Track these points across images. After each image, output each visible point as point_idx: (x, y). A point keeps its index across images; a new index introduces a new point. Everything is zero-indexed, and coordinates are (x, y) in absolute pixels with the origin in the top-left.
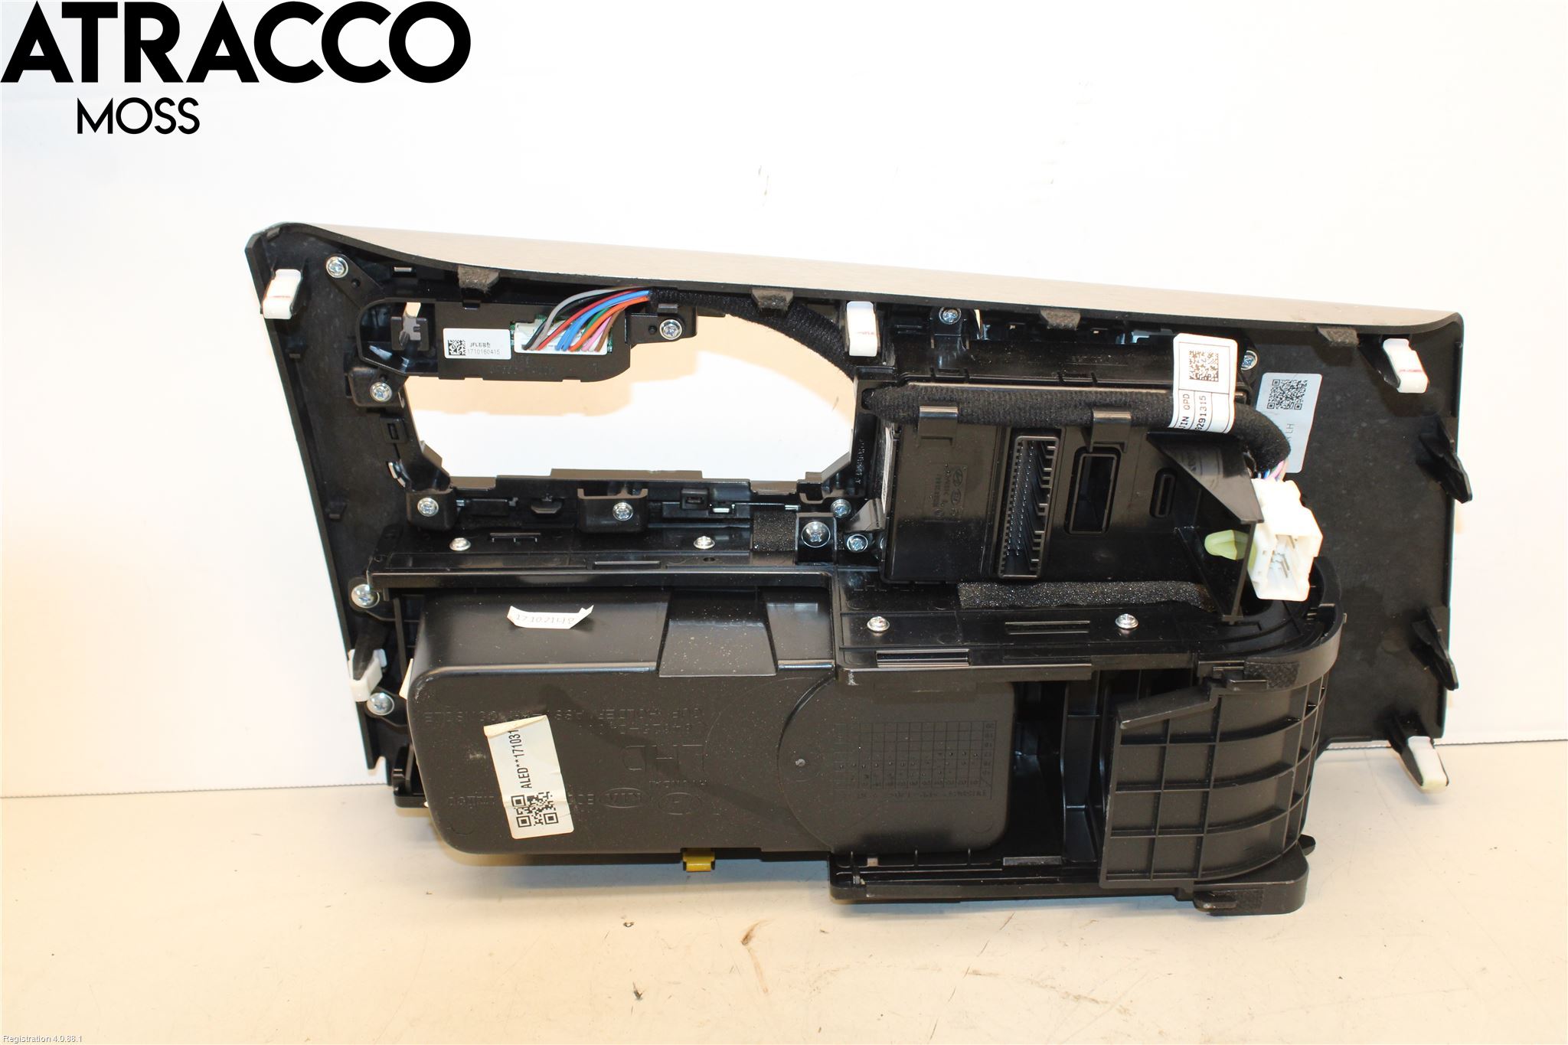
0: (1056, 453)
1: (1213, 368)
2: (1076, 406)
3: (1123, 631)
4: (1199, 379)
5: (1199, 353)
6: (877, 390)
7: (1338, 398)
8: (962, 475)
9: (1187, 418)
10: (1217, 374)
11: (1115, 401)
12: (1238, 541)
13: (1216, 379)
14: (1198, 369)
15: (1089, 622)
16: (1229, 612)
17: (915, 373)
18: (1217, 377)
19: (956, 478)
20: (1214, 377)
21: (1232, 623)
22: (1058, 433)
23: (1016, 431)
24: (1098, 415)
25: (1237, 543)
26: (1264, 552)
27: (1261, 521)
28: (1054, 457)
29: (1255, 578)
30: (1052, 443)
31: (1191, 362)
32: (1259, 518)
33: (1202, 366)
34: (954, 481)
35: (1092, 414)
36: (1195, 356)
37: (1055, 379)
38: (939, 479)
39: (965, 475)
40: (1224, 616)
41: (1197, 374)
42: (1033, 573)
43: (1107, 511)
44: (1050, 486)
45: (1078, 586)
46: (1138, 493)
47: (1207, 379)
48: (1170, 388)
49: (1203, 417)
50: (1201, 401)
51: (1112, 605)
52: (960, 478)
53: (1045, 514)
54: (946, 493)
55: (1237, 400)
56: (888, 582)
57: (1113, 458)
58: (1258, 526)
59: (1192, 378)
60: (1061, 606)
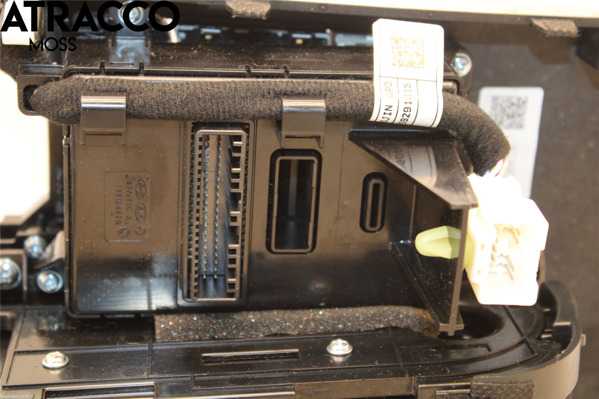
0: (243, 150)
1: (418, 55)
2: (263, 96)
3: (336, 359)
4: (401, 65)
5: (401, 39)
6: (41, 87)
7: (562, 115)
8: (145, 186)
9: (391, 107)
10: (422, 60)
11: (309, 90)
12: (452, 237)
13: (421, 66)
14: (401, 55)
15: (297, 350)
16: (446, 320)
17: (83, 65)
18: (423, 63)
19: (138, 190)
20: (419, 64)
21: (451, 334)
22: (244, 126)
23: (197, 126)
24: (288, 104)
25: (451, 240)
26: (482, 247)
27: (475, 206)
28: (242, 155)
29: (474, 278)
30: (238, 138)
31: (392, 47)
32: (472, 202)
33: (405, 52)
34: (137, 193)
35: (282, 103)
36: (397, 42)
37: (243, 70)
38: (120, 191)
39: (148, 185)
40: (441, 324)
41: (399, 60)
42: (231, 295)
43: (311, 225)
44: (241, 190)
45: (288, 314)
46: (345, 203)
47: (411, 66)
48: (370, 78)
49: (408, 105)
50: (405, 89)
51: (326, 333)
52: (143, 189)
53: (238, 223)
54: (129, 208)
55: (445, 90)
56: (75, 316)
57: (313, 161)
58: (472, 212)
59: (393, 65)
60: (269, 336)
